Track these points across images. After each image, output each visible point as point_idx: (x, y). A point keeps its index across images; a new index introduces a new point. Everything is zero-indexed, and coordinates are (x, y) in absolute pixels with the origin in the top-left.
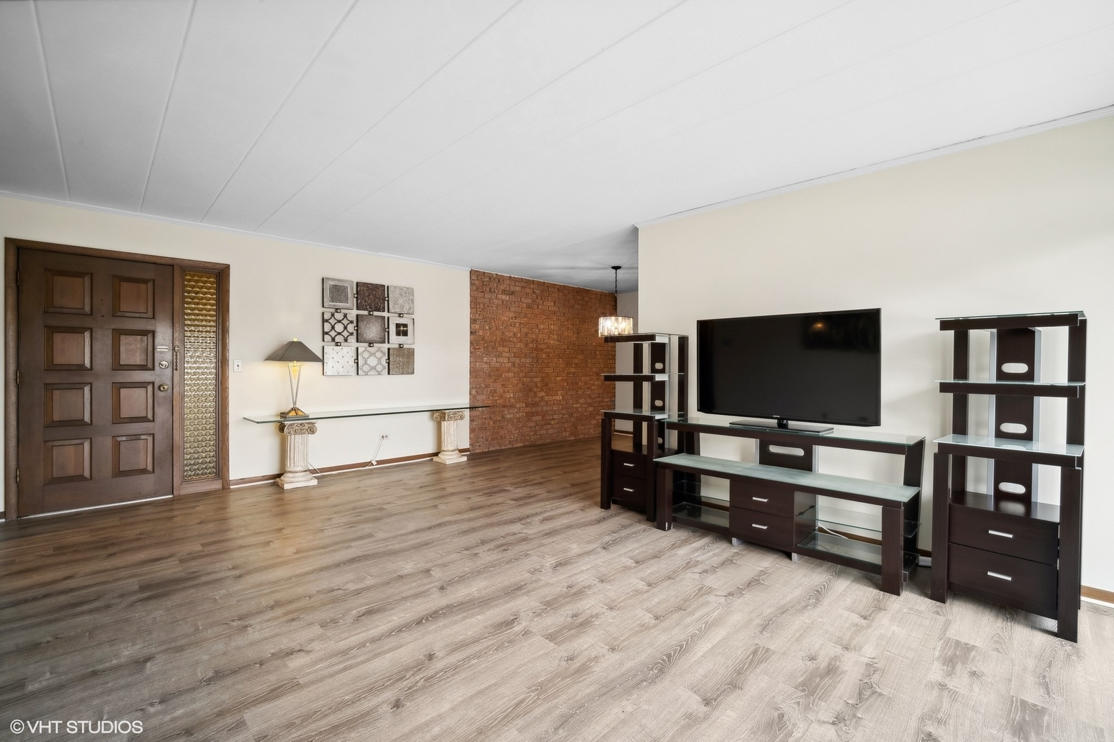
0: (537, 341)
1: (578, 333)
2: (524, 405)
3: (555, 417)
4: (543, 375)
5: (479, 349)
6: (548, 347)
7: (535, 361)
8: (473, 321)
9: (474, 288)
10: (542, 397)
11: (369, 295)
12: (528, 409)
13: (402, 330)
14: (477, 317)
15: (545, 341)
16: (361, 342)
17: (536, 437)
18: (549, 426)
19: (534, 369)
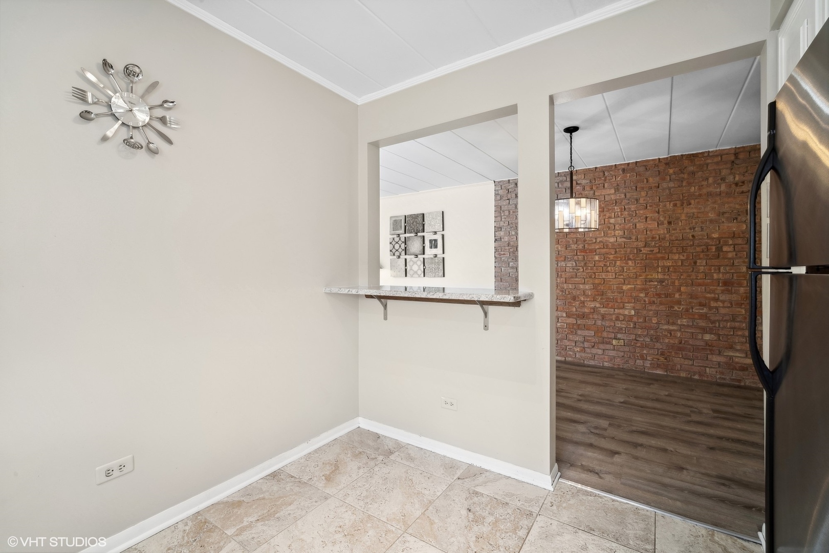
0: (585, 241)
1: (670, 223)
2: (565, 315)
3: (619, 336)
4: (597, 281)
5: (504, 254)
6: (605, 246)
7: (582, 264)
8: (498, 229)
9: (499, 198)
10: (594, 308)
11: (413, 223)
12: (571, 321)
13: (434, 244)
14: (502, 224)
15: (598, 240)
16: (408, 255)
17: (583, 355)
18: (608, 346)
19: (579, 274)
